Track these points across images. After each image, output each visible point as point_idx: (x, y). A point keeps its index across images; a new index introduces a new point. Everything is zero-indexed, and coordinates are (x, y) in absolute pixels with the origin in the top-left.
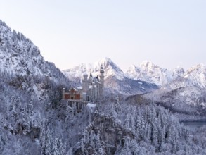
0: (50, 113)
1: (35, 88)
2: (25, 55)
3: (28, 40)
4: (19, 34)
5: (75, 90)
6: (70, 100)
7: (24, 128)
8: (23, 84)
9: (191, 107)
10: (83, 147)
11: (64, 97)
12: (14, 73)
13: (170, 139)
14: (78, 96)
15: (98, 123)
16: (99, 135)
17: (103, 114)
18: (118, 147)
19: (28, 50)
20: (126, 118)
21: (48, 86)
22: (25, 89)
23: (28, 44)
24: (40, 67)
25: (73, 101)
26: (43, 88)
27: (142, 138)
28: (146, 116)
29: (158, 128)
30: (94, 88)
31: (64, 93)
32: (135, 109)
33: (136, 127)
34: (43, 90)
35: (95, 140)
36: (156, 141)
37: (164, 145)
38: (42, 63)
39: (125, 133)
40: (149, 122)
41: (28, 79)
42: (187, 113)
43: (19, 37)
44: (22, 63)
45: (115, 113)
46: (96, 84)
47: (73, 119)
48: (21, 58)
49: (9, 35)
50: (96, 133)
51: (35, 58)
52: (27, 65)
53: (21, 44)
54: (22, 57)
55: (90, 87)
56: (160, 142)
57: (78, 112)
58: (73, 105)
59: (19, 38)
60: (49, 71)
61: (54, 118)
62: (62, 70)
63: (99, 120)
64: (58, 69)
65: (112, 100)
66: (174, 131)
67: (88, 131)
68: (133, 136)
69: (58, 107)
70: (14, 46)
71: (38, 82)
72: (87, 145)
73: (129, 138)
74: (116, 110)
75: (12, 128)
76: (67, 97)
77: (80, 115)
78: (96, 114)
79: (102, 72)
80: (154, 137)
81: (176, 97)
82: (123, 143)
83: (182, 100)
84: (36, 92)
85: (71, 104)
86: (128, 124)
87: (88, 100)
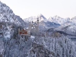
0: (12, 41)
1: (8, 27)
2: (6, 13)
3: (8, 7)
4: (4, 4)
5: (25, 29)
6: (22, 34)
8: (3, 26)
9: (73, 33)
11: (19, 33)
12: (1, 20)
13: (72, 54)
14: (26, 33)
16: (36, 54)
17: (38, 43)
19: (8, 11)
21: (14, 26)
22: (4, 28)
23: (8, 8)
24: (13, 18)
25: (23, 35)
26: (12, 27)
29: (66, 49)
30: (34, 28)
31: (19, 31)
32: (54, 40)
33: (55, 49)
34: (12, 28)
36: (65, 56)
38: (14, 16)
39: (49, 53)
40: (61, 46)
41: (5, 23)
42: (72, 35)
44: (5, 16)
46: (35, 26)
47: (23, 44)
50: (34, 53)
51: (11, 14)
52: (7, 17)
54: (5, 14)
55: (32, 28)
57: (26, 41)
58: (24, 37)
59: (4, 6)
60: (17, 19)
61: (14, 43)
62: (23, 19)
63: (36, 46)
64: (21, 19)
67: (30, 52)
68: (54, 54)
69: (16, 38)
70: (2, 9)
71: (9, 25)
73: (51, 55)
77: (27, 42)
78: (34, 43)
79: (38, 20)
80: (64, 54)
81: (68, 29)
83: (70, 30)
84: (9, 29)
86: (51, 48)
87: (31, 34)
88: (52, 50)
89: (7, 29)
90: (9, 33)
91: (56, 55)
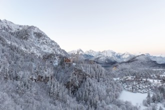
0: (59, 67)
1: (56, 57)
5: (69, 59)
7: (42, 77)
9: (103, 62)
10: (71, 81)
11: (64, 61)
13: (102, 76)
14: (69, 61)
15: (76, 71)
16: (77, 76)
17: (78, 68)
18: (84, 80)
19: (56, 46)
20: (87, 69)
21: (60, 57)
23: (56, 44)
27: (92, 77)
28: (94, 68)
29: (98, 73)
32: (90, 66)
33: (90, 73)
35: (75, 78)
36: (97, 78)
37: (100, 79)
38: (60, 50)
39: (86, 75)
40: (95, 70)
41: (54, 55)
42: (102, 64)
43: (53, 42)
44: (54, 50)
45: (83, 67)
46: (76, 56)
47: (68, 69)
48: (53, 48)
49: (50, 41)
51: (58, 48)
53: (53, 44)
55: (74, 58)
56: (99, 77)
60: (62, 52)
61: (61, 69)
62: (67, 52)
65: (82, 63)
66: (103, 73)
67: (73, 74)
68: (89, 76)
69: (62, 65)
70: (51, 44)
71: (57, 55)
72: (72, 80)
74: (83, 66)
75: (35, 78)
76: (66, 61)
77: (70, 68)
78: (75, 68)
79: (78, 53)
81: (99, 60)
82: (86, 79)
83: (101, 60)
85: (67, 64)
86: (87, 72)
87: (73, 62)
88: (88, 73)
89: (55, 59)
90: (57, 61)
91: (91, 76)
